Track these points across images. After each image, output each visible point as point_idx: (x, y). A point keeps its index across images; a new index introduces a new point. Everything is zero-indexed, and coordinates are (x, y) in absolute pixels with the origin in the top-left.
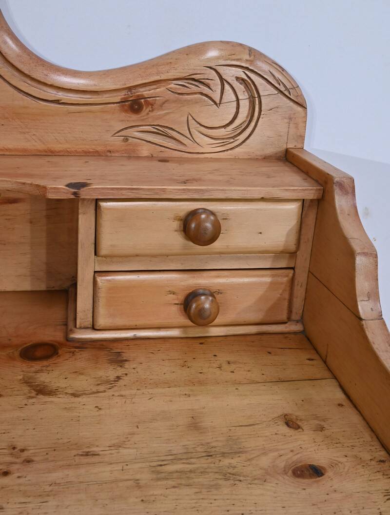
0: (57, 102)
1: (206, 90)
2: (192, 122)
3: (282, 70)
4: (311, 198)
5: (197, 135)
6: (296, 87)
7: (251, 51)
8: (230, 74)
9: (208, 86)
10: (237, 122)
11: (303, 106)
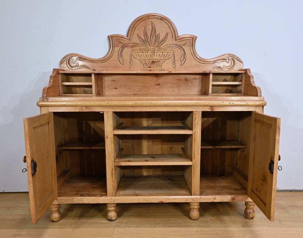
0: (204, 63)
1: (226, 61)
2: (224, 66)
3: (238, 57)
4: (244, 72)
5: (225, 68)
6: (241, 60)
7: (233, 55)
8: (230, 58)
9: (226, 60)
10: (231, 66)
11: (242, 63)
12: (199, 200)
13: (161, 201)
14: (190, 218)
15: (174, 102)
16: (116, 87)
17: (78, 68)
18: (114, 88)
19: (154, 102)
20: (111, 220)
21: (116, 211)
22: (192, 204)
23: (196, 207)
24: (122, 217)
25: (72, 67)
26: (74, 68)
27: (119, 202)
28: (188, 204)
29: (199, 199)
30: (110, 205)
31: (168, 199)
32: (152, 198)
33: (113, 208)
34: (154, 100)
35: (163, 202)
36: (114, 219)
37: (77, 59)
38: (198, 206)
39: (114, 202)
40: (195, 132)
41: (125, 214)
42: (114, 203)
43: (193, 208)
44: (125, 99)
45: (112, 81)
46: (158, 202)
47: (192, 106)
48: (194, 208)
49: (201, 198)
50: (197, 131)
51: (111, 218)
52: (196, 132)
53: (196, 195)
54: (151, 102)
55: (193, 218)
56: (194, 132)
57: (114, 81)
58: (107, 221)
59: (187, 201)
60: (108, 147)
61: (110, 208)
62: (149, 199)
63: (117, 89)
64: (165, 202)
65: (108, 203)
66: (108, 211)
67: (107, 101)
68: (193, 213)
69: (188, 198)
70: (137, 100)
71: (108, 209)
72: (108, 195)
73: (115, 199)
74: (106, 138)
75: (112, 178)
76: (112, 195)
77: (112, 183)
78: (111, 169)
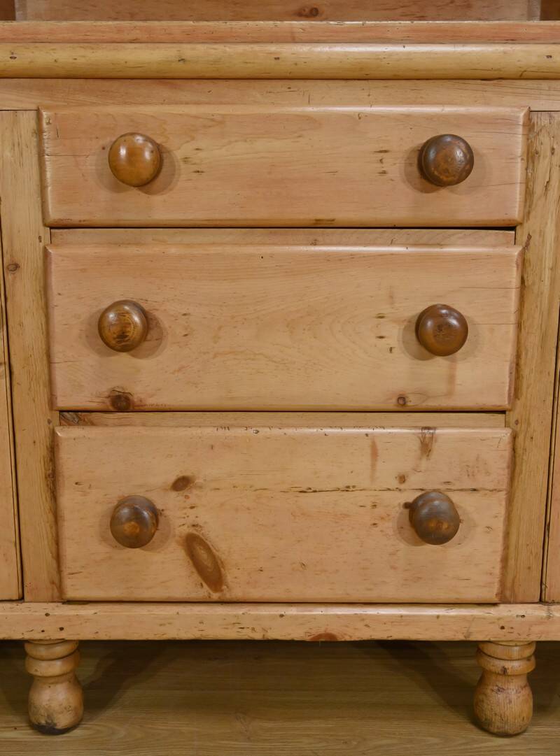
12: (536, 629)
13: (322, 631)
14: (481, 724)
15: (409, 53)
19: (291, 52)
20: (49, 730)
21: (75, 680)
22: (497, 650)
23: (516, 666)
24: (109, 713)
27: (87, 634)
28: (473, 648)
29: (540, 622)
30: (42, 651)
31: (362, 618)
32: (272, 617)
33: (57, 668)
34: (293, 39)
35: (332, 636)
36: (63, 721)
38: (528, 659)
39: (63, 635)
40: (529, 237)
41: (131, 694)
42: (63, 641)
43: (499, 670)
44: (120, 30)
46: (308, 639)
47: (521, 77)
48: (505, 670)
49: (549, 617)
50: (542, 234)
51: (49, 716)
52: (536, 238)
53: (520, 598)
54: (273, 48)
55: (497, 725)
56: (525, 238)
58: (24, 735)
59: (470, 634)
60: (21, 324)
61: (44, 664)
62: (258, 618)
64: (348, 639)
65: (27, 637)
66: (29, 682)
67: (13, 41)
68: (501, 696)
69: (474, 618)
70: (191, 38)
71: (32, 672)
72: (26, 598)
73: (69, 619)
74: (11, 268)
75: (49, 499)
76: (52, 597)
77: (49, 529)
78: (41, 451)
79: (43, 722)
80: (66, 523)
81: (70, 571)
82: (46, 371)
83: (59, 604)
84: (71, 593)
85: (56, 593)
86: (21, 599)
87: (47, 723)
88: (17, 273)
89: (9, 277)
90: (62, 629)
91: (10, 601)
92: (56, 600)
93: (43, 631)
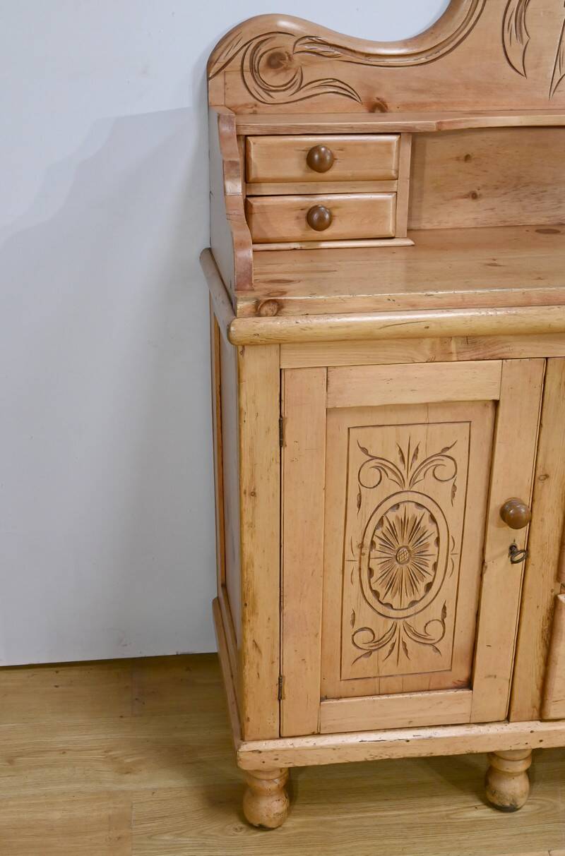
16: (475, 190)
17: (301, 94)
18: (466, 197)
20: (509, 809)
25: (267, 91)
26: (279, 97)
36: (520, 800)
37: (299, 48)
45: (458, 159)
57: (467, 158)
58: (487, 813)
63: (481, 201)
72: (512, 718)
73: (548, 733)
74: (542, 478)
75: (541, 647)
76: (532, 717)
77: (538, 669)
78: (542, 613)
79: (508, 804)
80: (558, 666)
81: (555, 700)
82: (557, 553)
83: (539, 723)
84: (552, 715)
85: (536, 714)
86: (508, 719)
87: (511, 805)
88: (546, 481)
89: (539, 485)
90: (541, 741)
91: (499, 722)
92: (534, 718)
93: (527, 744)
